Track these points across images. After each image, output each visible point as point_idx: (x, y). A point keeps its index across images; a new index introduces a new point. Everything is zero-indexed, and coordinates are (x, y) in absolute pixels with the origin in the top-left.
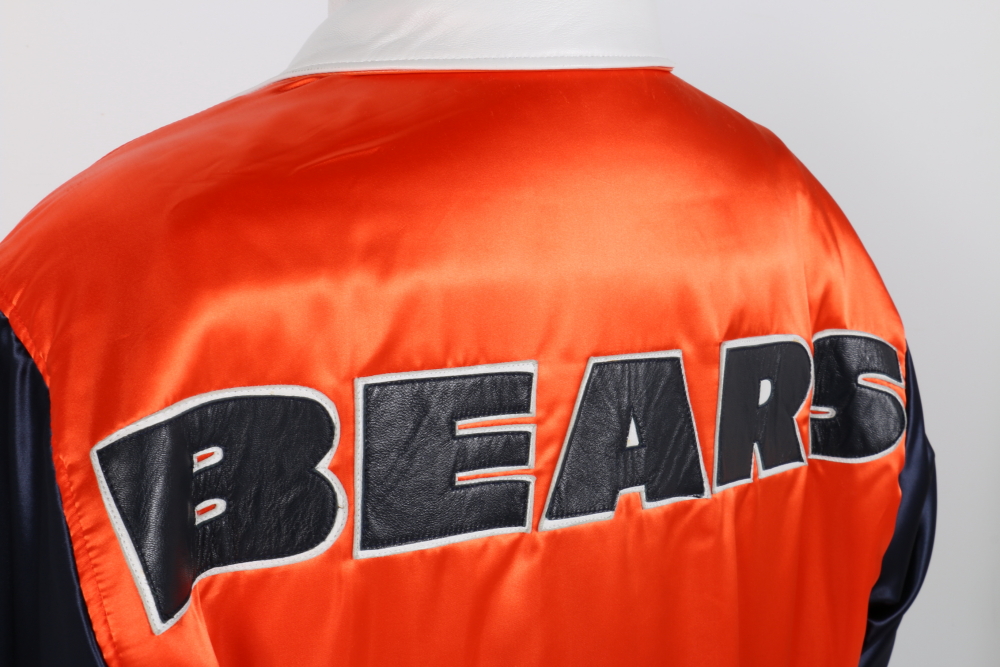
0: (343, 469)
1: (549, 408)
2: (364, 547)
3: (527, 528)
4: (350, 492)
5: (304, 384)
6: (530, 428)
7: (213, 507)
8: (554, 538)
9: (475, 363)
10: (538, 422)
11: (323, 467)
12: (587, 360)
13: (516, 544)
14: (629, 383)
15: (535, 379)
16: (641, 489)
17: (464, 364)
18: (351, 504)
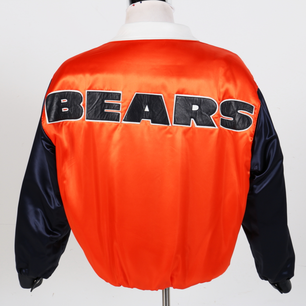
0: (84, 105)
1: (125, 100)
2: (87, 119)
3: (119, 122)
4: (85, 109)
5: (78, 90)
6: (120, 104)
7: (67, 109)
8: (125, 125)
9: (110, 90)
10: (122, 103)
11: (81, 104)
12: (135, 93)
13: (118, 125)
14: (146, 98)
15: (121, 95)
16: (150, 120)
17: (107, 90)
18: (85, 111)
